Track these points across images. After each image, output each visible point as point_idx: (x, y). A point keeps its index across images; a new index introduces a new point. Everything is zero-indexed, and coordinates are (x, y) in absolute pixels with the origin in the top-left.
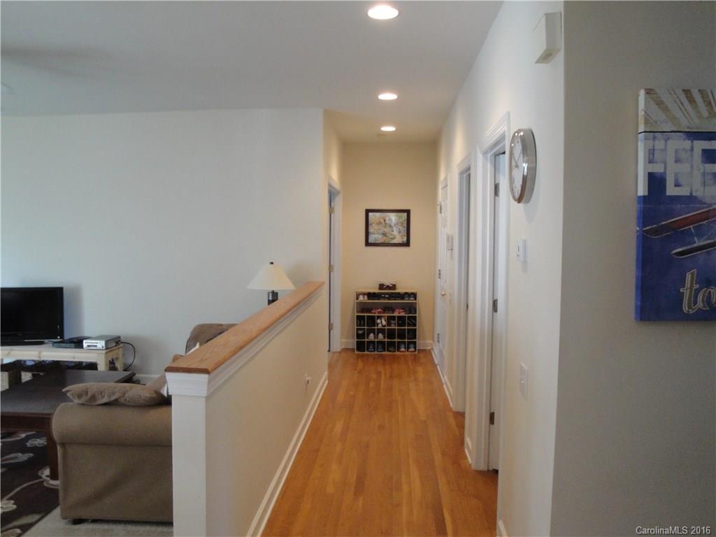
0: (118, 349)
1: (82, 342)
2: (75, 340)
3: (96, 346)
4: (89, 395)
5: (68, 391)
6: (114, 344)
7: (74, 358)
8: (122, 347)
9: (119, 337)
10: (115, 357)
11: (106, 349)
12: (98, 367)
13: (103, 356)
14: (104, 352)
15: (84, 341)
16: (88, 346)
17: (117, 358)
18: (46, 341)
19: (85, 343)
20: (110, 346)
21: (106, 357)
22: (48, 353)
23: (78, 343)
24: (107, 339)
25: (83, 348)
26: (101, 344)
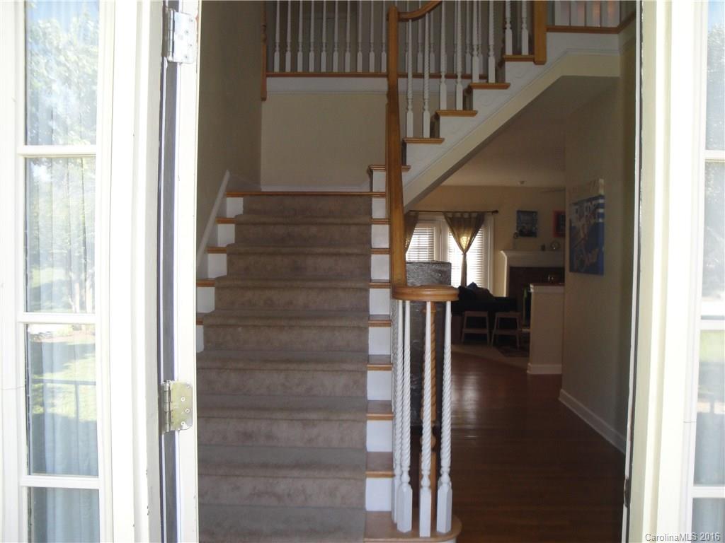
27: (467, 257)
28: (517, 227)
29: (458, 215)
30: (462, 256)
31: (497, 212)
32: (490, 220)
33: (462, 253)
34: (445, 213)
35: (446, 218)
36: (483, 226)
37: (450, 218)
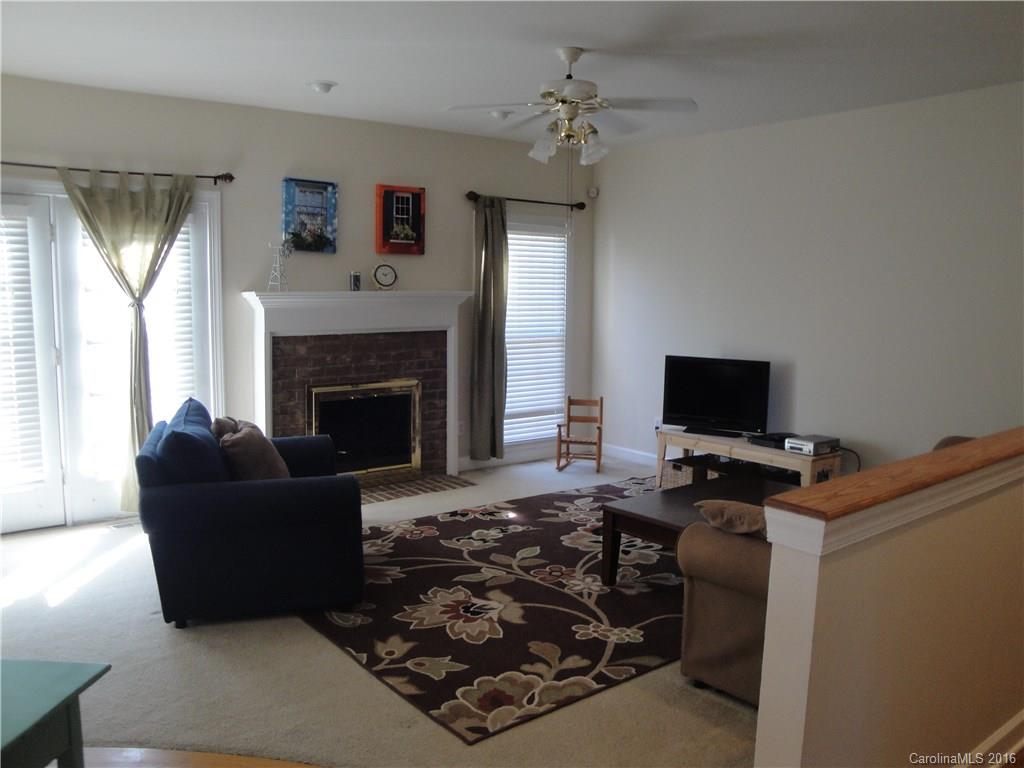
0: (834, 457)
1: (784, 442)
2: (776, 437)
3: (801, 449)
4: (725, 518)
5: (700, 507)
6: (828, 450)
7: (772, 461)
8: (839, 455)
9: (838, 440)
10: (828, 468)
11: (815, 455)
12: (802, 478)
13: (809, 464)
14: (811, 459)
15: (787, 441)
16: (792, 448)
17: (832, 470)
18: (744, 433)
19: (788, 443)
20: (820, 452)
21: (813, 467)
22: (742, 450)
23: (778, 441)
24: (817, 441)
25: (783, 448)
26: (809, 447)
27: (146, 314)
28: (287, 224)
29: (111, 182)
30: (131, 312)
31: (229, 178)
32: (208, 198)
33: (130, 300)
34: (66, 174)
35: (69, 190)
36: (190, 216)
37: (84, 191)
